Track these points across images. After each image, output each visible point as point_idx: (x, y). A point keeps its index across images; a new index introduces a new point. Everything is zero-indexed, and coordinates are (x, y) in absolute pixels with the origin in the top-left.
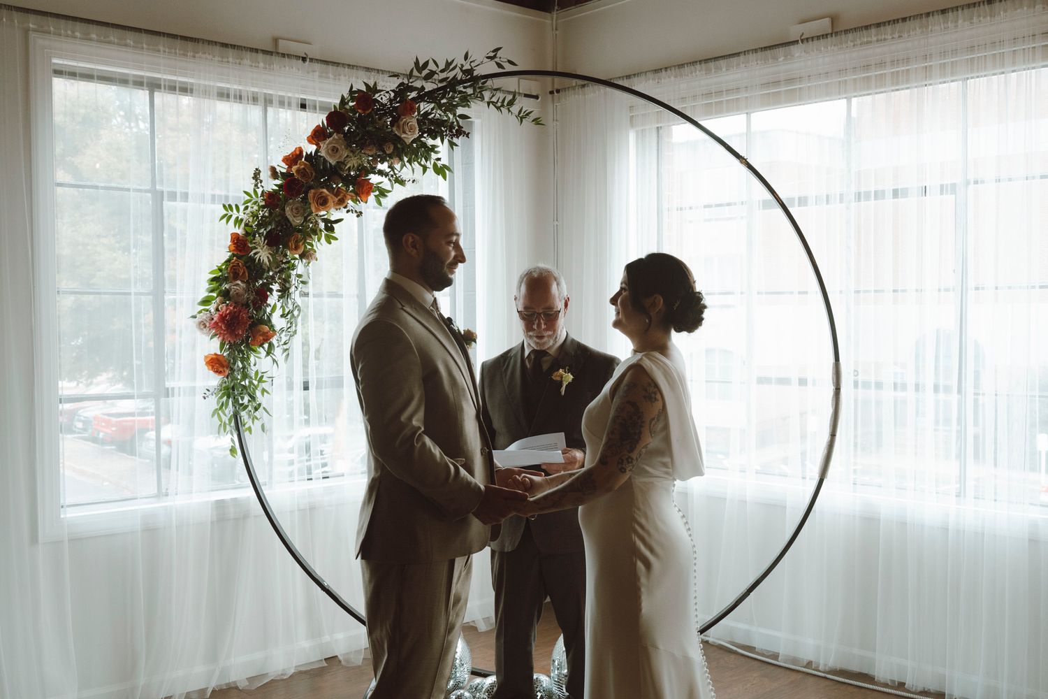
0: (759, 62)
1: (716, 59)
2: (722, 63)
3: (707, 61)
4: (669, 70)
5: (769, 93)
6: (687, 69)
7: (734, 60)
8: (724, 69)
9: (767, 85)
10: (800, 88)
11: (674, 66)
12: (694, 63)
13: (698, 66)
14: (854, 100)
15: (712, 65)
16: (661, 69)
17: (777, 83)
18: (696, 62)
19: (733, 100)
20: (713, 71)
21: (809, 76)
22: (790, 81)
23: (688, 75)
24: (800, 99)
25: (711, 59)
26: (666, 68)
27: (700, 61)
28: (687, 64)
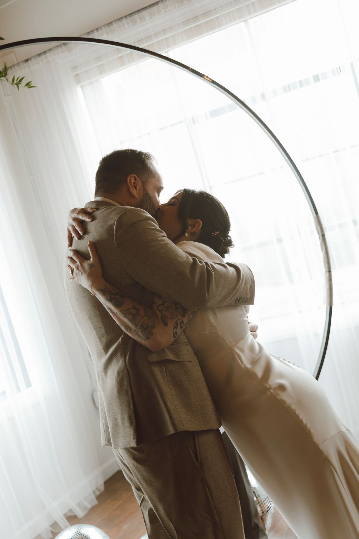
0: (176, 5)
1: (139, 11)
2: (144, 13)
3: (131, 15)
4: (99, 29)
5: (191, 28)
6: (115, 25)
7: (155, 9)
8: (148, 18)
9: (187, 22)
10: (217, 18)
11: (104, 26)
12: (120, 19)
13: (124, 21)
14: (251, 21)
15: (136, 17)
16: (93, 31)
17: (195, 18)
18: (122, 18)
19: (162, 40)
20: (139, 21)
21: (221, 7)
22: (206, 14)
23: (118, 30)
24: (219, 26)
25: (134, 13)
26: (97, 29)
27: (126, 16)
28: (115, 21)
